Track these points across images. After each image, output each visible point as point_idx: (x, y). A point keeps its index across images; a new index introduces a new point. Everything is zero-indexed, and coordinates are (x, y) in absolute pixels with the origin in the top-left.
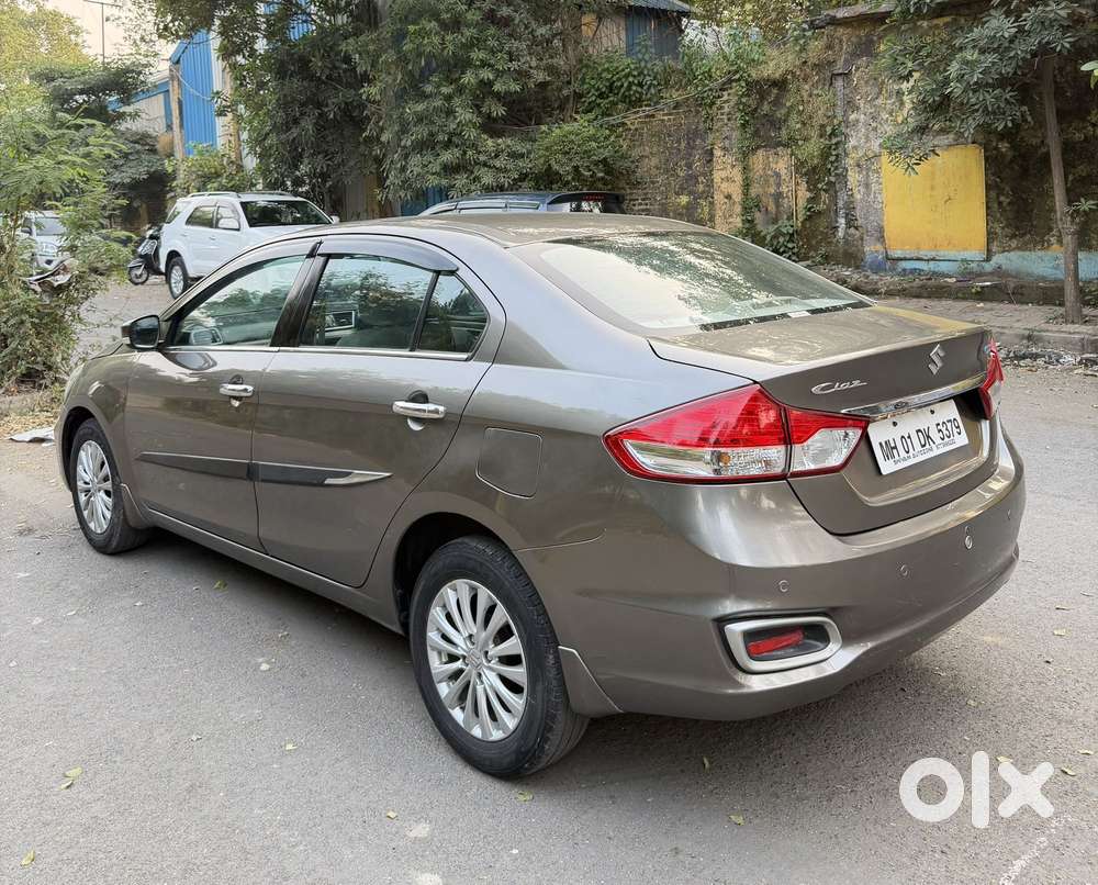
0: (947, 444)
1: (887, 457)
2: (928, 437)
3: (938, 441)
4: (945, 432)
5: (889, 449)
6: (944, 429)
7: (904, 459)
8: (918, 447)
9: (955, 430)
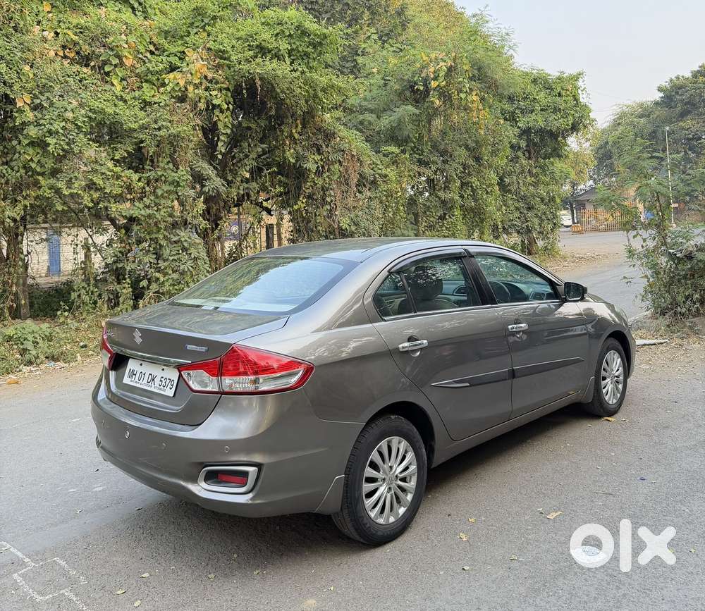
0: (160, 389)
1: (129, 376)
2: (153, 380)
3: (157, 385)
4: (163, 383)
5: (133, 373)
6: (164, 381)
7: (136, 382)
8: (145, 381)
9: (170, 385)
